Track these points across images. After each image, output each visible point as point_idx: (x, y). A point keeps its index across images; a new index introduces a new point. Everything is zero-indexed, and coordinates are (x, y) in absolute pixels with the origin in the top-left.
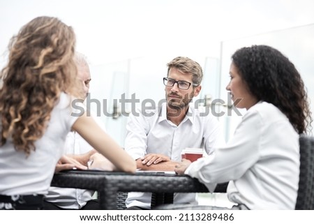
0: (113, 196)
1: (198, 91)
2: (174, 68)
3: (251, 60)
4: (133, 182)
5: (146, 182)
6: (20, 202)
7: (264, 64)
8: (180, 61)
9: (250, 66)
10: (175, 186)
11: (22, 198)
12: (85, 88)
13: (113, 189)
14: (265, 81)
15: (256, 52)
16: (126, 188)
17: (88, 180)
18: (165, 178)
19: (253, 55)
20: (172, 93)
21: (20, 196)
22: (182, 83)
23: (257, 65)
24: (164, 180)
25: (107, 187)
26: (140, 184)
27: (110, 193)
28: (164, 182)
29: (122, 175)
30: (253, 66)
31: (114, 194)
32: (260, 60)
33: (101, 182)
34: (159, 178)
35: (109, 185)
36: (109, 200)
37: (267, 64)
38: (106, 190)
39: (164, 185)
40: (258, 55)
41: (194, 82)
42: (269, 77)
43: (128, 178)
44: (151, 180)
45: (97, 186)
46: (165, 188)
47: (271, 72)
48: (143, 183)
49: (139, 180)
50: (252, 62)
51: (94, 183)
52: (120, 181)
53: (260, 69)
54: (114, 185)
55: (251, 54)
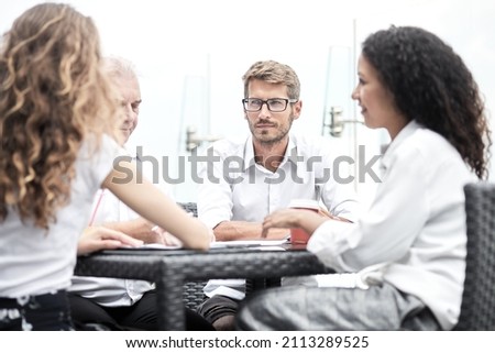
0: (177, 289)
1: (298, 110)
2: (255, 81)
3: (399, 57)
4: (207, 265)
5: (229, 264)
6: (32, 307)
7: (422, 66)
8: (265, 69)
9: (399, 69)
10: (276, 267)
11: (33, 300)
12: (132, 114)
13: (176, 278)
14: (427, 95)
15: (406, 44)
16: (197, 275)
17: (136, 265)
18: (259, 256)
19: (402, 48)
20: (261, 121)
21: (31, 297)
22: (274, 101)
23: (411, 67)
24: (257, 259)
25: (167, 276)
26: (220, 268)
27: (171, 284)
28: (258, 262)
29: (189, 255)
30: (405, 69)
31: (178, 285)
32: (415, 58)
33: (157, 268)
34: (249, 257)
35: (170, 273)
36: (171, 296)
37: (426, 65)
38: (165, 280)
39: (257, 267)
40: (409, 49)
41: (291, 97)
42: (433, 89)
43: (200, 259)
44: (236, 260)
45: (151, 275)
46: (259, 272)
47: (435, 78)
48: (224, 266)
49: (217, 261)
50: (402, 62)
51: (147, 269)
52: (187, 265)
53: (416, 75)
54: (177, 272)
55: (397, 47)
